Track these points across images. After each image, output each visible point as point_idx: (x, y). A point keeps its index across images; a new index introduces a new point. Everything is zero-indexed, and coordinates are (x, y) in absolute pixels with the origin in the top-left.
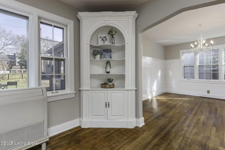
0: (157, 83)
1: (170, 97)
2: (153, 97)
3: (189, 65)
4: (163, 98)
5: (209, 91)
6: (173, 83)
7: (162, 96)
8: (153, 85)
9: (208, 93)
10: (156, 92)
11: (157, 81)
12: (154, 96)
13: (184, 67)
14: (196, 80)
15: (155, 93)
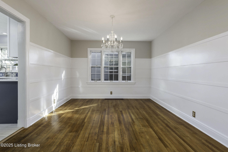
0: (59, 89)
1: (76, 106)
2: (52, 112)
3: (96, 66)
4: (67, 111)
5: (112, 92)
6: (80, 86)
7: (65, 108)
8: (53, 93)
9: (111, 94)
10: (57, 101)
11: (58, 86)
12: (54, 109)
13: (92, 67)
14: (102, 82)
15: (55, 104)
